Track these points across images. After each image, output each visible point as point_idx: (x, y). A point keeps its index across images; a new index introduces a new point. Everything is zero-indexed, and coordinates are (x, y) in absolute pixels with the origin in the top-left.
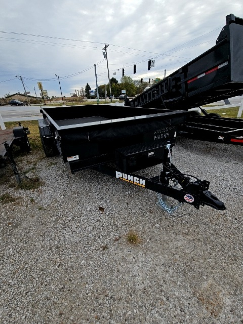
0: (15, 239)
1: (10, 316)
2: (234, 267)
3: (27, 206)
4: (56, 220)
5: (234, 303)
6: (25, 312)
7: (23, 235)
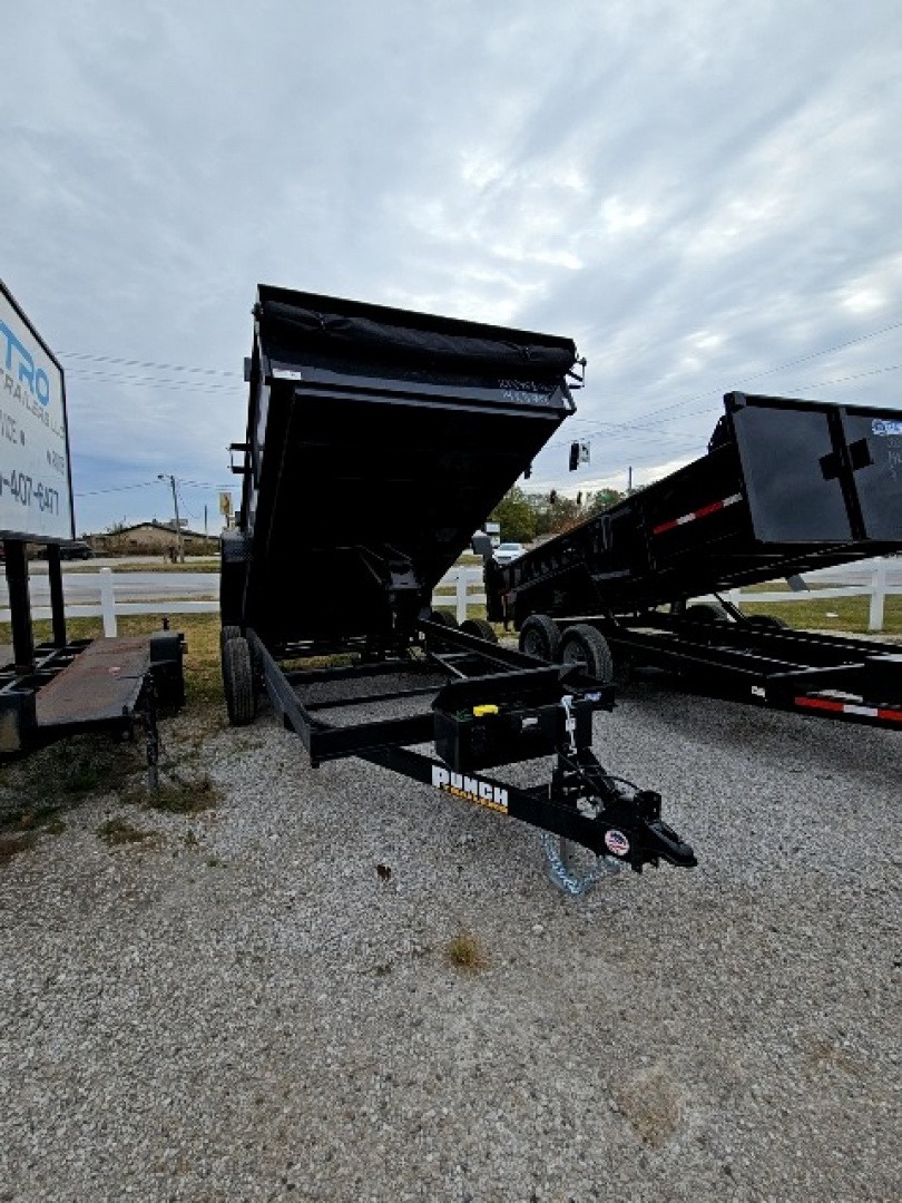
0: (146, 931)
1: (134, 1097)
2: (734, 1043)
3: (175, 855)
4: (254, 895)
5: (712, 1126)
6: (170, 1090)
7: (166, 923)
